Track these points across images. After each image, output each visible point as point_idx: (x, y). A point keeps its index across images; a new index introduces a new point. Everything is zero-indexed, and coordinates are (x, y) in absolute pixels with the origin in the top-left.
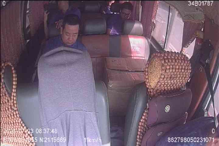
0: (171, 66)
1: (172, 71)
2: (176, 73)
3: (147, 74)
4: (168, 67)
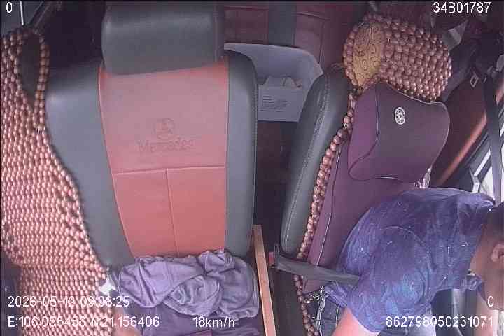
0: (407, 50)
1: (408, 61)
2: (416, 67)
3: (349, 52)
4: (400, 50)
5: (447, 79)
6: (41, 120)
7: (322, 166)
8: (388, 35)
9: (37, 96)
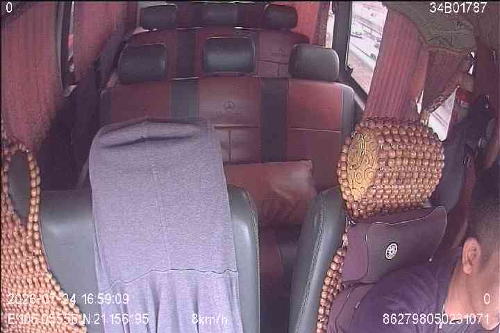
0: (400, 153)
1: (402, 164)
2: (409, 169)
3: (344, 168)
4: (392, 155)
5: (440, 170)
6: (38, 244)
7: (325, 288)
8: (381, 142)
9: (30, 218)
